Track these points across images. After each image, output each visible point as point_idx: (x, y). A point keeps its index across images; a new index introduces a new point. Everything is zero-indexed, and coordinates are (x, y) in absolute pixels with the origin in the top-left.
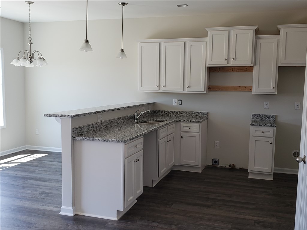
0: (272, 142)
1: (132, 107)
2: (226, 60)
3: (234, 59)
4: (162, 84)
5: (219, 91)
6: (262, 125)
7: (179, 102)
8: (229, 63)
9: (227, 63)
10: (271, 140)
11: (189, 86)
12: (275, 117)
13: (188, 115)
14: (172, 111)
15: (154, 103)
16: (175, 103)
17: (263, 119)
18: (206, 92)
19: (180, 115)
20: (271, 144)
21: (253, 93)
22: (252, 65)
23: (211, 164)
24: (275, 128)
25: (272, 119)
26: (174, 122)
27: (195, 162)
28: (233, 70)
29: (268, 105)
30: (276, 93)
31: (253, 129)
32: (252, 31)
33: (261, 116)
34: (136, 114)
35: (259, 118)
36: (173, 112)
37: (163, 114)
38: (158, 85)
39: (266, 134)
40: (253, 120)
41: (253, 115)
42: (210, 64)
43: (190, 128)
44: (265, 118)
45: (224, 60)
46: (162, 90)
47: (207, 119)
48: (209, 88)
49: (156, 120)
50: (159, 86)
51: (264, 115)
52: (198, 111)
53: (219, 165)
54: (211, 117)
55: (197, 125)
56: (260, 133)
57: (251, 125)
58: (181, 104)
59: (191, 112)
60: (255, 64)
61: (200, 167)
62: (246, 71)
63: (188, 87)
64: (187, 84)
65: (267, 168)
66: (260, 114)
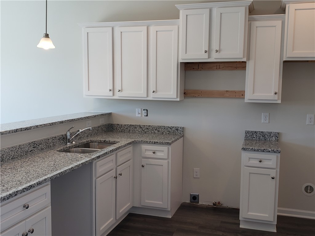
0: (275, 176)
1: (62, 122)
2: (206, 52)
3: (217, 51)
4: (118, 87)
5: (198, 97)
6: (260, 150)
7: (144, 113)
8: (210, 58)
9: (207, 57)
10: (273, 173)
11: (155, 90)
12: (277, 136)
13: (156, 132)
14: (134, 124)
15: (110, 113)
16: (139, 113)
17: (261, 138)
18: (178, 100)
19: (146, 130)
20: (273, 178)
21: (246, 100)
22: (244, 60)
23: (188, 201)
24: (279, 155)
25: (274, 138)
26: (130, 144)
27: (162, 203)
28: (218, 67)
29: (268, 117)
30: (279, 102)
31: (245, 155)
32: (244, 8)
33: (258, 133)
34: (68, 134)
35: (255, 136)
36: (135, 127)
37: (122, 129)
38: (111, 88)
39: (265, 164)
40: (246, 139)
41: (247, 132)
42: (183, 58)
43: (154, 153)
44: (264, 136)
45: (204, 52)
46: (118, 96)
47: (183, 136)
48: (185, 93)
49: (105, 141)
50: (113, 90)
51: (262, 132)
52: (170, 126)
53: (200, 203)
54: (187, 134)
55: (165, 148)
56: (256, 163)
57: (244, 149)
58: (147, 116)
59: (160, 127)
60: (249, 59)
61: (169, 210)
62: (236, 68)
63: (153, 92)
64: (152, 88)
65: (267, 215)
66: (257, 130)
